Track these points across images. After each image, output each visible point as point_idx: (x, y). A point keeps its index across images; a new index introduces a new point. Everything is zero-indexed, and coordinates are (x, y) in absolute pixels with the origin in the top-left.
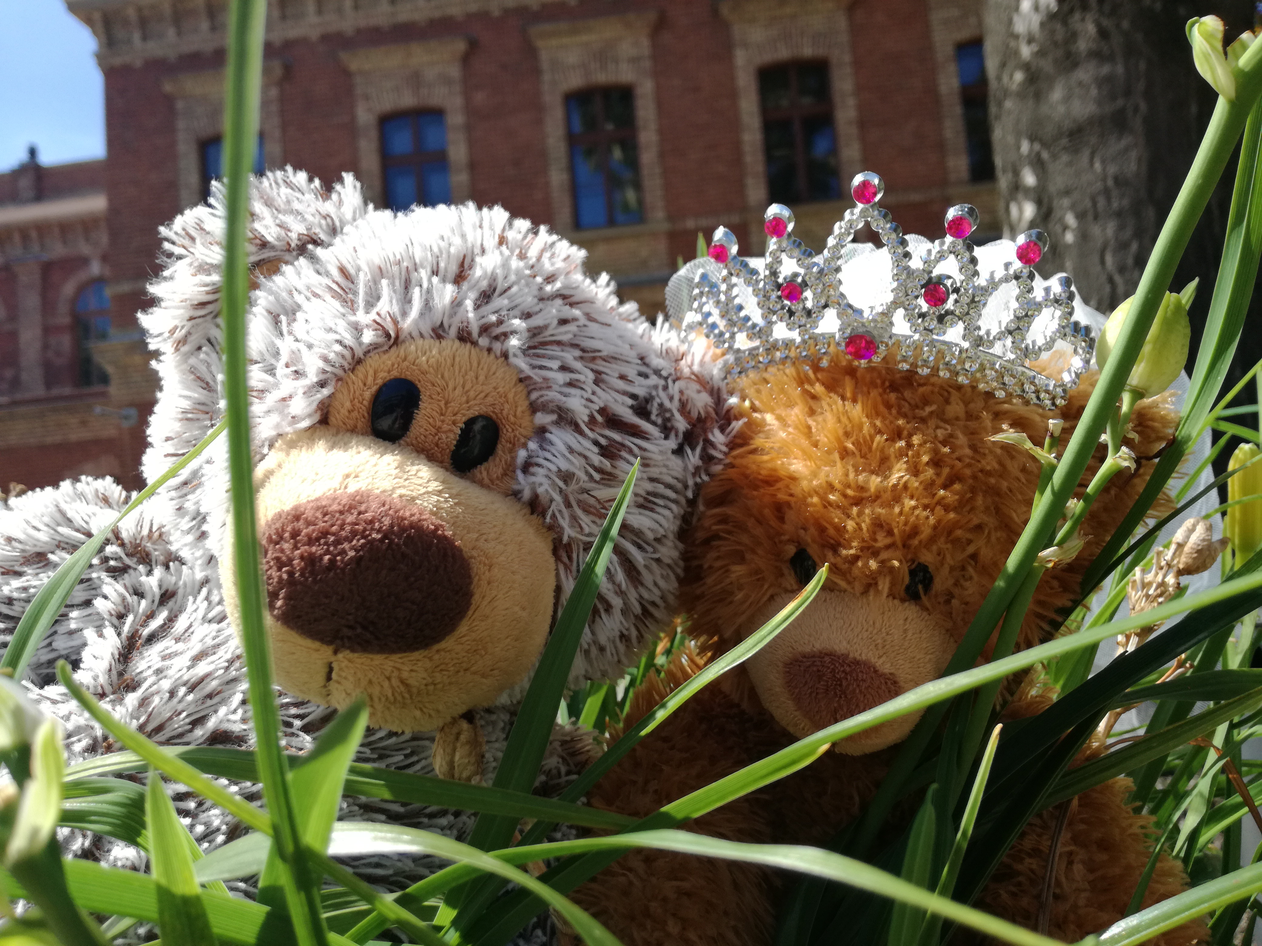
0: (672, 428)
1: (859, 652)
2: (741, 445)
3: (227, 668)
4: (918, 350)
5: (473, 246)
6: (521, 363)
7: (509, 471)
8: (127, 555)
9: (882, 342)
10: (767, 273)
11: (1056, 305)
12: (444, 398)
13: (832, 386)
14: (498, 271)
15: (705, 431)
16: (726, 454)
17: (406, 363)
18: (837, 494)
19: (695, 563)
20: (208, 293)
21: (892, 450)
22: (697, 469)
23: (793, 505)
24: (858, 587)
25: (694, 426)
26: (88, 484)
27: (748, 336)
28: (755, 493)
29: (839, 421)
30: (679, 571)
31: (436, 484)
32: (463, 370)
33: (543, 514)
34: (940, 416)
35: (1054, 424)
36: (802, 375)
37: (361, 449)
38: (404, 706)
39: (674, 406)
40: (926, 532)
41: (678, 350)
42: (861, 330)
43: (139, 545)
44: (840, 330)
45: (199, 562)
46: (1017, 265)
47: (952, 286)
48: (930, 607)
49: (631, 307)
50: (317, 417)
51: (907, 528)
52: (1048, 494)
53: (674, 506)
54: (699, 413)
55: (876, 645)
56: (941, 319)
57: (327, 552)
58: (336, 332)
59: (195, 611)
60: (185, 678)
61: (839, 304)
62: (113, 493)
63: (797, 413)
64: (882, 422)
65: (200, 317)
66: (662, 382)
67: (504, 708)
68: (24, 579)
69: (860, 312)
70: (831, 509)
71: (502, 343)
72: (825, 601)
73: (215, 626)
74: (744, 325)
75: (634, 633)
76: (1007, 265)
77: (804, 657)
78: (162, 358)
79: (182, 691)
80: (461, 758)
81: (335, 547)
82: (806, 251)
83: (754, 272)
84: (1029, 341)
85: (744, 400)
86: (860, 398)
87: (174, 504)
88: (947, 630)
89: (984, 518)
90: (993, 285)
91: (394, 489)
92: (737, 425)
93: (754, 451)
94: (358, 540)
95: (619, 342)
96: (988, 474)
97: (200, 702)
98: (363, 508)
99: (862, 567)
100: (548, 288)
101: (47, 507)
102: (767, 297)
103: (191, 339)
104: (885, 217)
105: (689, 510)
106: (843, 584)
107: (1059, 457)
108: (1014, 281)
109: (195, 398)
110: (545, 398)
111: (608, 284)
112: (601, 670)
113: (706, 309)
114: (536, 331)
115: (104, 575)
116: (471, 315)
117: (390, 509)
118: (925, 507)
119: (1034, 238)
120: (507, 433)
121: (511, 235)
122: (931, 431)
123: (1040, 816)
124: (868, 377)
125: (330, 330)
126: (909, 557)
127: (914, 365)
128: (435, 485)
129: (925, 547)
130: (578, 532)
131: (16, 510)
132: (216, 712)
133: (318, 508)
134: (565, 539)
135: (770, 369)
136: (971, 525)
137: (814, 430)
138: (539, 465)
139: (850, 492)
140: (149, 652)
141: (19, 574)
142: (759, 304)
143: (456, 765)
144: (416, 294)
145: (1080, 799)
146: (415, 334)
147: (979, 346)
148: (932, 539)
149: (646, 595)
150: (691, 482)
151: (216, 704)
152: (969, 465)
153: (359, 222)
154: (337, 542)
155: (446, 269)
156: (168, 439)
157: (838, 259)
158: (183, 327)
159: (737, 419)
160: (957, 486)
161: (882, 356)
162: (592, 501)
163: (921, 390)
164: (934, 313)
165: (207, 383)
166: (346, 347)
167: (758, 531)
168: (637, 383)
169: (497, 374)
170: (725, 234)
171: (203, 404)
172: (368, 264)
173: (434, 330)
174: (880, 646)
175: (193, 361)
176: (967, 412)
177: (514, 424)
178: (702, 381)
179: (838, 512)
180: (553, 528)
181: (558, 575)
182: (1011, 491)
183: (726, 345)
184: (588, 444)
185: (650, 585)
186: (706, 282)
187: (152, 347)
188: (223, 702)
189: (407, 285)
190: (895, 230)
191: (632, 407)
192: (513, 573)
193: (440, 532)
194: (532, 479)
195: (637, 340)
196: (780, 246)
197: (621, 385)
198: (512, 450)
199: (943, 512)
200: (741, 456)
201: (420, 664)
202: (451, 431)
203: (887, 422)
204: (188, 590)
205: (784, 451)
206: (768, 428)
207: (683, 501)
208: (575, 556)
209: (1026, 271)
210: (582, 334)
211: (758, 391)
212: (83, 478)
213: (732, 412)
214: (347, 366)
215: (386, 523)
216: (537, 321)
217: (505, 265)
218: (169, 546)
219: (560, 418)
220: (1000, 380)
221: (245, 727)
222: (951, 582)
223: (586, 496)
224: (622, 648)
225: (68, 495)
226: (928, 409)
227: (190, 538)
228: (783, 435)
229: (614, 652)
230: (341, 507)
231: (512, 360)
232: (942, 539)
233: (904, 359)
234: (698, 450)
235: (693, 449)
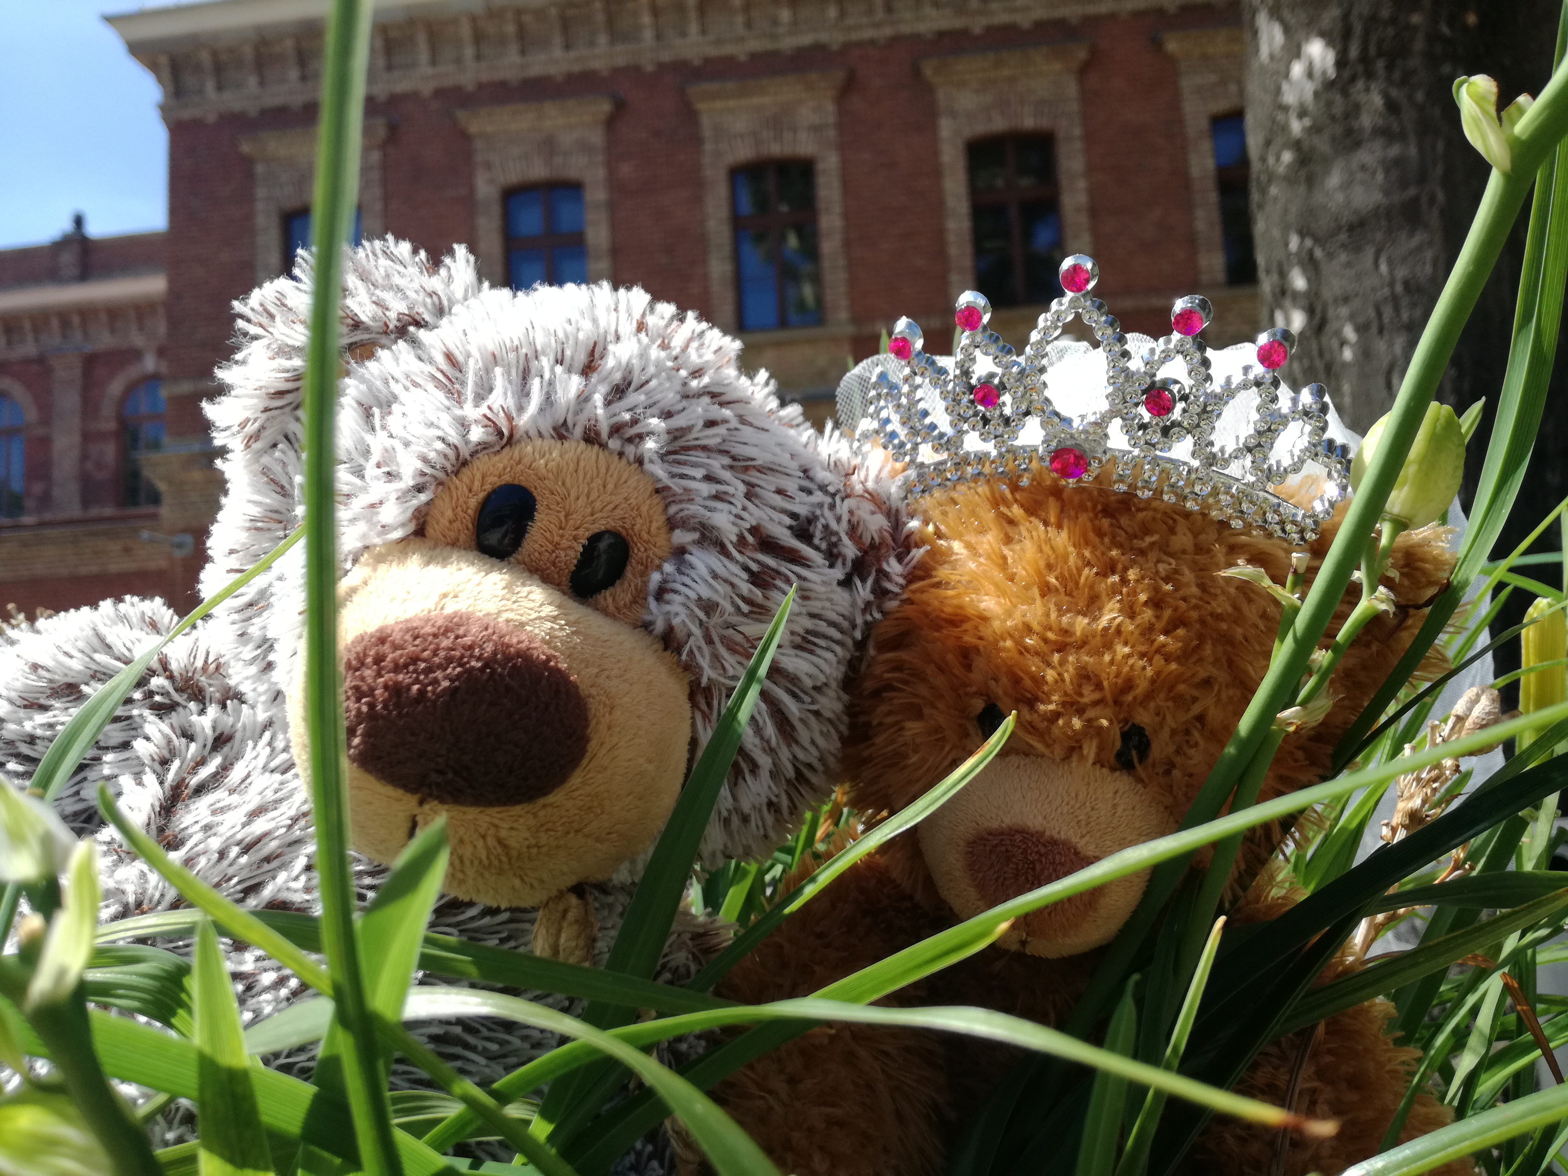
0: (839, 555)
1: (1057, 829)
2: (922, 578)
3: (290, 827)
4: (1138, 468)
5: (606, 332)
6: (659, 470)
7: (639, 598)
8: (176, 690)
9: (1094, 458)
10: (958, 372)
11: (1305, 418)
12: (564, 508)
13: (1033, 509)
14: (634, 361)
15: (879, 560)
16: (902, 587)
17: (520, 467)
18: (1035, 637)
19: (863, 719)
20: (287, 380)
21: (1103, 586)
22: (868, 605)
23: (981, 649)
24: (1058, 752)
25: (865, 553)
26: (133, 605)
27: (933, 447)
28: (936, 634)
29: (1041, 551)
30: (843, 728)
31: (551, 608)
32: (588, 476)
33: (678, 650)
34: (1164, 548)
35: (1298, 558)
36: (997, 495)
37: (463, 565)
38: (501, 872)
39: (842, 529)
40: (1142, 686)
41: (849, 463)
42: (1069, 443)
43: (191, 678)
44: (1043, 442)
45: (263, 698)
46: (1259, 369)
47: (1179, 392)
48: (1145, 779)
49: (794, 410)
50: (411, 527)
51: (1119, 681)
52: (1289, 640)
53: (838, 649)
54: (873, 538)
55: (1079, 822)
56: (1166, 431)
57: (417, 681)
58: (438, 427)
59: (255, 758)
60: (239, 837)
61: (1043, 411)
62: (163, 618)
63: (990, 540)
64: (1092, 552)
65: (276, 408)
66: (828, 500)
67: (623, 888)
68: (50, 714)
69: (1068, 421)
70: (1028, 656)
71: (637, 447)
72: (1018, 767)
73: (277, 777)
74: (929, 434)
75: (785, 802)
76: (1246, 369)
77: (991, 834)
78: (228, 456)
79: (235, 851)
80: (567, 940)
81: (426, 676)
82: (1004, 346)
83: (943, 371)
84: (1272, 461)
85: (927, 524)
86: (1066, 522)
87: (236, 629)
88: (1166, 807)
89: (1215, 672)
90: (1229, 393)
91: (499, 613)
92: (918, 554)
93: (938, 585)
94: (454, 668)
95: (778, 450)
96: (1219, 617)
97: (255, 867)
98: (461, 632)
99: (1063, 727)
100: (694, 383)
101: (82, 630)
102: (957, 401)
103: (265, 434)
104: (1099, 308)
105: (857, 654)
106: (1039, 746)
107: (1302, 599)
108: (1254, 388)
109: (266, 504)
110: (686, 512)
111: (767, 384)
112: (744, 846)
113: (884, 414)
114: (677, 434)
115: (147, 713)
116: (600, 411)
117: (494, 633)
118: (1142, 655)
119: (1278, 337)
120: (638, 552)
121: (652, 321)
122: (1151, 565)
123: (1278, 1044)
124: (1076, 499)
125: (432, 425)
126: (1121, 716)
127: (1133, 486)
128: (549, 610)
129: (1141, 704)
130: (720, 675)
131: (44, 634)
132: (274, 878)
133: (408, 630)
134: (704, 681)
135: (958, 487)
136: (1197, 679)
137: (1010, 561)
138: (675, 592)
139: (1051, 635)
140: (197, 805)
141: (44, 708)
142: (947, 409)
143: (561, 948)
144: (535, 385)
145: (1327, 1025)
146: (533, 433)
147: (1211, 465)
148: (1150, 695)
149: (801, 755)
150: (859, 621)
151: (274, 869)
152: (1196, 607)
153: (472, 301)
154: (429, 670)
155: (572, 358)
156: (232, 552)
157: (1043, 357)
158: (255, 420)
159: (918, 546)
160: (1181, 632)
161: (1094, 475)
162: (739, 638)
163: (1141, 515)
164: (1157, 424)
165: (282, 487)
166: (449, 445)
167: (939, 681)
168: (797, 500)
169: (629, 483)
170: (909, 326)
171: (276, 512)
172: (479, 350)
173: (555, 429)
174: (1083, 823)
175: (266, 460)
176: (1196, 545)
177: (648, 542)
178: (877, 500)
179: (1037, 660)
180: (690, 668)
181: (693, 725)
182: (1246, 640)
183: (907, 458)
184: (736, 569)
185: (806, 743)
186: (885, 382)
187: (218, 442)
188: (283, 866)
189: (525, 375)
190: (1112, 325)
191: (790, 528)
192: (639, 717)
193: (552, 664)
194: (667, 608)
195: (802, 449)
196: (973, 341)
197: (778, 500)
198: (644, 574)
199: (1163, 662)
200: (922, 591)
201: (522, 820)
202: (570, 548)
203: (1098, 553)
204: (248, 734)
205: (973, 584)
206: (954, 557)
207: (849, 642)
208: (715, 703)
209: (1269, 377)
210: (733, 439)
211: (944, 513)
212: (128, 597)
213: (913, 537)
214: (449, 468)
215: (488, 649)
216: (679, 421)
217: (644, 355)
218: (227, 680)
219: (703, 535)
220: (1237, 506)
221: (307, 897)
222: (1171, 749)
223: (731, 631)
224: (769, 819)
225: (109, 617)
226: (1149, 539)
227: (253, 670)
228: (972, 565)
229: (760, 824)
230: (435, 630)
231: (648, 466)
232: (1162, 695)
233: (1121, 479)
234: (870, 582)
235: (863, 581)
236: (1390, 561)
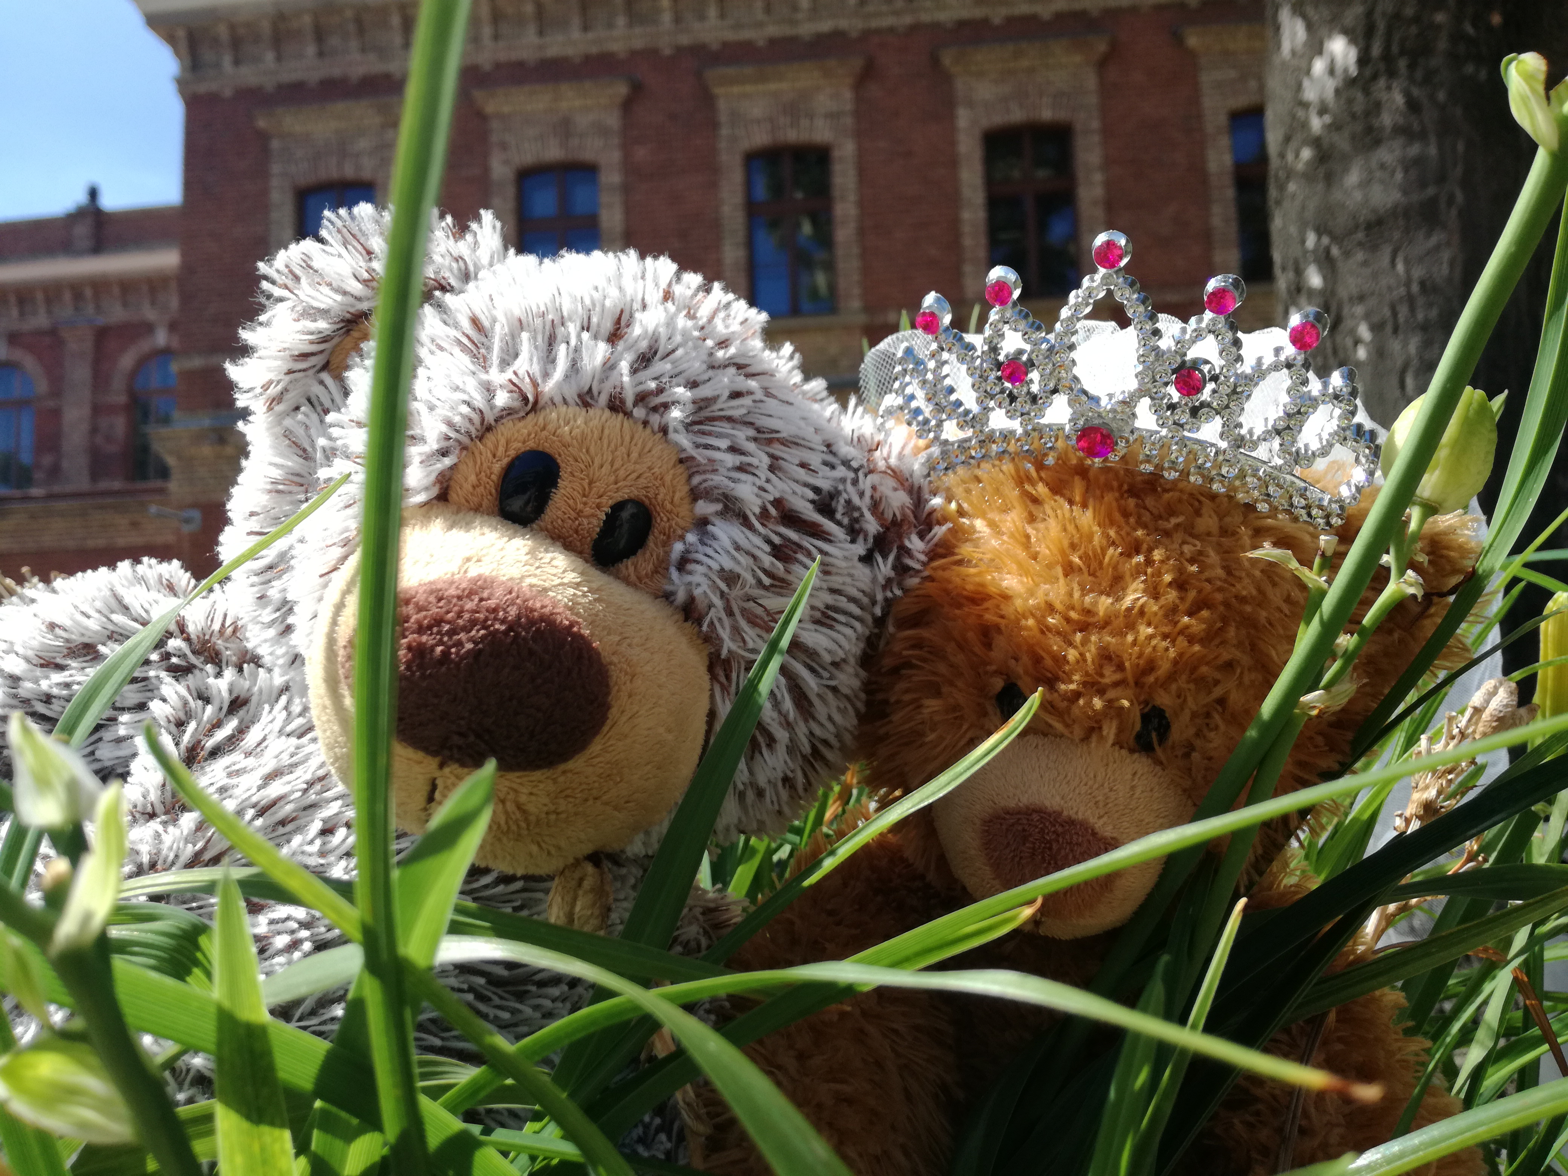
0: (861, 530)
1: (1075, 809)
2: (943, 556)
3: (305, 791)
4: (1166, 449)
5: (632, 300)
6: (684, 440)
7: (661, 568)
8: (193, 652)
9: (1121, 437)
10: (986, 348)
11: (1335, 402)
12: (588, 476)
13: (1057, 489)
14: (661, 330)
15: (900, 537)
16: (924, 564)
17: (545, 433)
18: (1057, 616)
19: (880, 696)
20: (312, 342)
21: (1128, 566)
22: (889, 581)
23: (1003, 628)
24: (1078, 732)
25: (888, 529)
26: (150, 566)
27: (958, 424)
28: (957, 612)
29: (1065, 530)
30: (860, 706)
31: (574, 575)
32: (613, 445)
33: (699, 622)
34: (1189, 530)
35: (1326, 541)
36: (1022, 474)
37: (486, 530)
38: (519, 838)
39: (864, 504)
40: (1164, 667)
41: (872, 438)
42: (1096, 422)
43: (209, 641)
44: (1070, 421)
45: (281, 661)
46: (1290, 350)
47: (1209, 372)
48: (1165, 761)
49: (818, 385)
50: (435, 491)
51: (1141, 662)
52: (1315, 622)
53: (857, 625)
54: (894, 515)
56: (1195, 412)
57: (441, 643)
58: (464, 392)
59: (271, 722)
60: (254, 799)
61: (1071, 389)
62: (180, 581)
63: (1013, 519)
64: (1117, 533)
65: (300, 371)
66: (851, 475)
67: (636, 860)
68: (67, 673)
69: (1096, 400)
70: (1050, 635)
71: (662, 416)
72: (1037, 747)
73: (293, 741)
74: (954, 411)
75: (800, 779)
76: (1278, 351)
77: (1008, 813)
78: (250, 418)
79: (250, 813)
80: (583, 909)
81: (450, 638)
82: (1034, 322)
83: (970, 347)
84: (1301, 445)
85: (950, 502)
86: (1091, 502)
87: (255, 591)
88: (1185, 791)
89: (1238, 654)
90: (1260, 374)
91: (523, 578)
92: (939, 531)
93: (960, 563)
94: (478, 631)
95: (802, 424)
96: (1243, 600)
97: (270, 829)
98: (485, 595)
99: (1083, 707)
100: (720, 354)
101: (100, 590)
102: (984, 378)
103: (288, 396)
104: (1132, 285)
105: (876, 631)
106: (1059, 726)
107: (1330, 582)
108: (1285, 370)
109: (288, 467)
110: (710, 483)
111: (791, 357)
112: (758, 821)
113: (909, 390)
114: (702, 404)
115: (163, 674)
116: (626, 379)
117: (518, 597)
118: (1165, 637)
119: (1311, 319)
120: (661, 522)
121: (678, 290)
122: (1176, 546)
123: (1288, 1031)
124: (1102, 479)
125: (457, 389)
126: (1142, 698)
127: (1159, 467)
128: (571, 577)
129: (1161, 686)
130: (739, 647)
131: (61, 594)
132: (289, 841)
133: (432, 592)
134: (724, 653)
135: (983, 465)
136: (1220, 661)
137: (1033, 540)
138: (697, 562)
139: (1073, 615)
140: (213, 767)
141: (60, 668)
142: (973, 386)
143: (576, 917)
144: (562, 353)
145: (1338, 1013)
146: (558, 399)
147: (1239, 447)
148: (1172, 677)
149: (818, 731)
150: (879, 597)
151: (290, 833)
152: (1220, 590)
153: (498, 267)
154: (452, 632)
155: (599, 325)
156: (252, 514)
157: (1073, 334)
158: (278, 382)
159: (940, 523)
160: (1205, 613)
161: (1121, 454)
162: (759, 611)
163: (1167, 496)
164: (1186, 404)
165: (304, 450)
166: (474, 409)
167: (959, 659)
168: (820, 474)
169: (653, 452)
170: (937, 300)
171: (298, 475)
172: (506, 315)
173: (579, 396)
174: (1101, 804)
175: (288, 422)
176: (1221, 527)
177: (670, 512)
178: (899, 477)
179: (1058, 639)
180: (710, 639)
181: (712, 697)
182: (1270, 624)
183: (932, 435)
184: (758, 541)
185: (823, 719)
186: (911, 358)
187: (240, 404)
188: (299, 830)
189: (551, 342)
190: (1143, 302)
191: (812, 502)
192: (659, 686)
193: (575, 629)
194: (689, 578)
195: (824, 423)
196: (1003, 316)
197: (802, 474)
198: (667, 544)
199: (1186, 644)
200: (944, 568)
201: (542, 786)
202: (593, 515)
203: (1123, 533)
204: (264, 698)
205: (995, 564)
206: (977, 535)
207: (869, 619)
208: (734, 675)
209: (1300, 358)
210: (757, 410)
211: (968, 491)
212: (145, 559)
213: (935, 515)
214: (474, 433)
215: (512, 613)
216: (705, 391)
217: (670, 323)
218: (245, 643)
219: (726, 507)
220: (1264, 490)
222: (1192, 731)
223: (751, 604)
224: (784, 794)
225: (126, 578)
226: (1174, 521)
227: (272, 632)
228: (994, 543)
229: (775, 799)
230: (459, 592)
231: (672, 436)
232: (1184, 677)
233: (1148, 459)
234: (891, 558)
235: (885, 557)
236: (1419, 545)
